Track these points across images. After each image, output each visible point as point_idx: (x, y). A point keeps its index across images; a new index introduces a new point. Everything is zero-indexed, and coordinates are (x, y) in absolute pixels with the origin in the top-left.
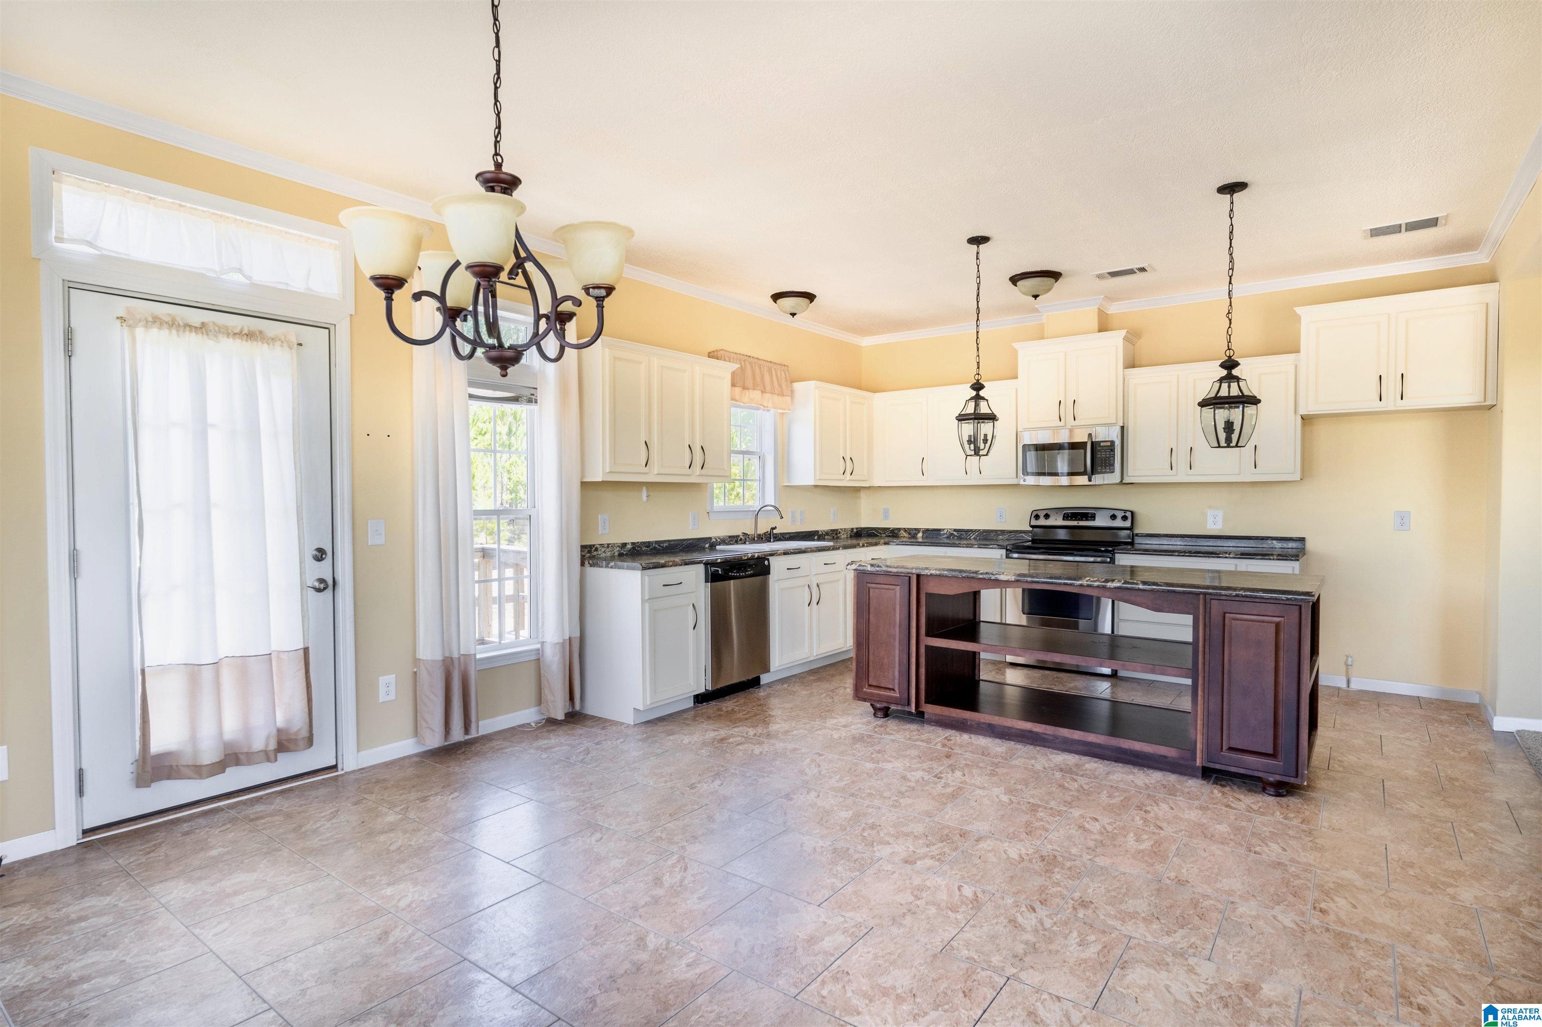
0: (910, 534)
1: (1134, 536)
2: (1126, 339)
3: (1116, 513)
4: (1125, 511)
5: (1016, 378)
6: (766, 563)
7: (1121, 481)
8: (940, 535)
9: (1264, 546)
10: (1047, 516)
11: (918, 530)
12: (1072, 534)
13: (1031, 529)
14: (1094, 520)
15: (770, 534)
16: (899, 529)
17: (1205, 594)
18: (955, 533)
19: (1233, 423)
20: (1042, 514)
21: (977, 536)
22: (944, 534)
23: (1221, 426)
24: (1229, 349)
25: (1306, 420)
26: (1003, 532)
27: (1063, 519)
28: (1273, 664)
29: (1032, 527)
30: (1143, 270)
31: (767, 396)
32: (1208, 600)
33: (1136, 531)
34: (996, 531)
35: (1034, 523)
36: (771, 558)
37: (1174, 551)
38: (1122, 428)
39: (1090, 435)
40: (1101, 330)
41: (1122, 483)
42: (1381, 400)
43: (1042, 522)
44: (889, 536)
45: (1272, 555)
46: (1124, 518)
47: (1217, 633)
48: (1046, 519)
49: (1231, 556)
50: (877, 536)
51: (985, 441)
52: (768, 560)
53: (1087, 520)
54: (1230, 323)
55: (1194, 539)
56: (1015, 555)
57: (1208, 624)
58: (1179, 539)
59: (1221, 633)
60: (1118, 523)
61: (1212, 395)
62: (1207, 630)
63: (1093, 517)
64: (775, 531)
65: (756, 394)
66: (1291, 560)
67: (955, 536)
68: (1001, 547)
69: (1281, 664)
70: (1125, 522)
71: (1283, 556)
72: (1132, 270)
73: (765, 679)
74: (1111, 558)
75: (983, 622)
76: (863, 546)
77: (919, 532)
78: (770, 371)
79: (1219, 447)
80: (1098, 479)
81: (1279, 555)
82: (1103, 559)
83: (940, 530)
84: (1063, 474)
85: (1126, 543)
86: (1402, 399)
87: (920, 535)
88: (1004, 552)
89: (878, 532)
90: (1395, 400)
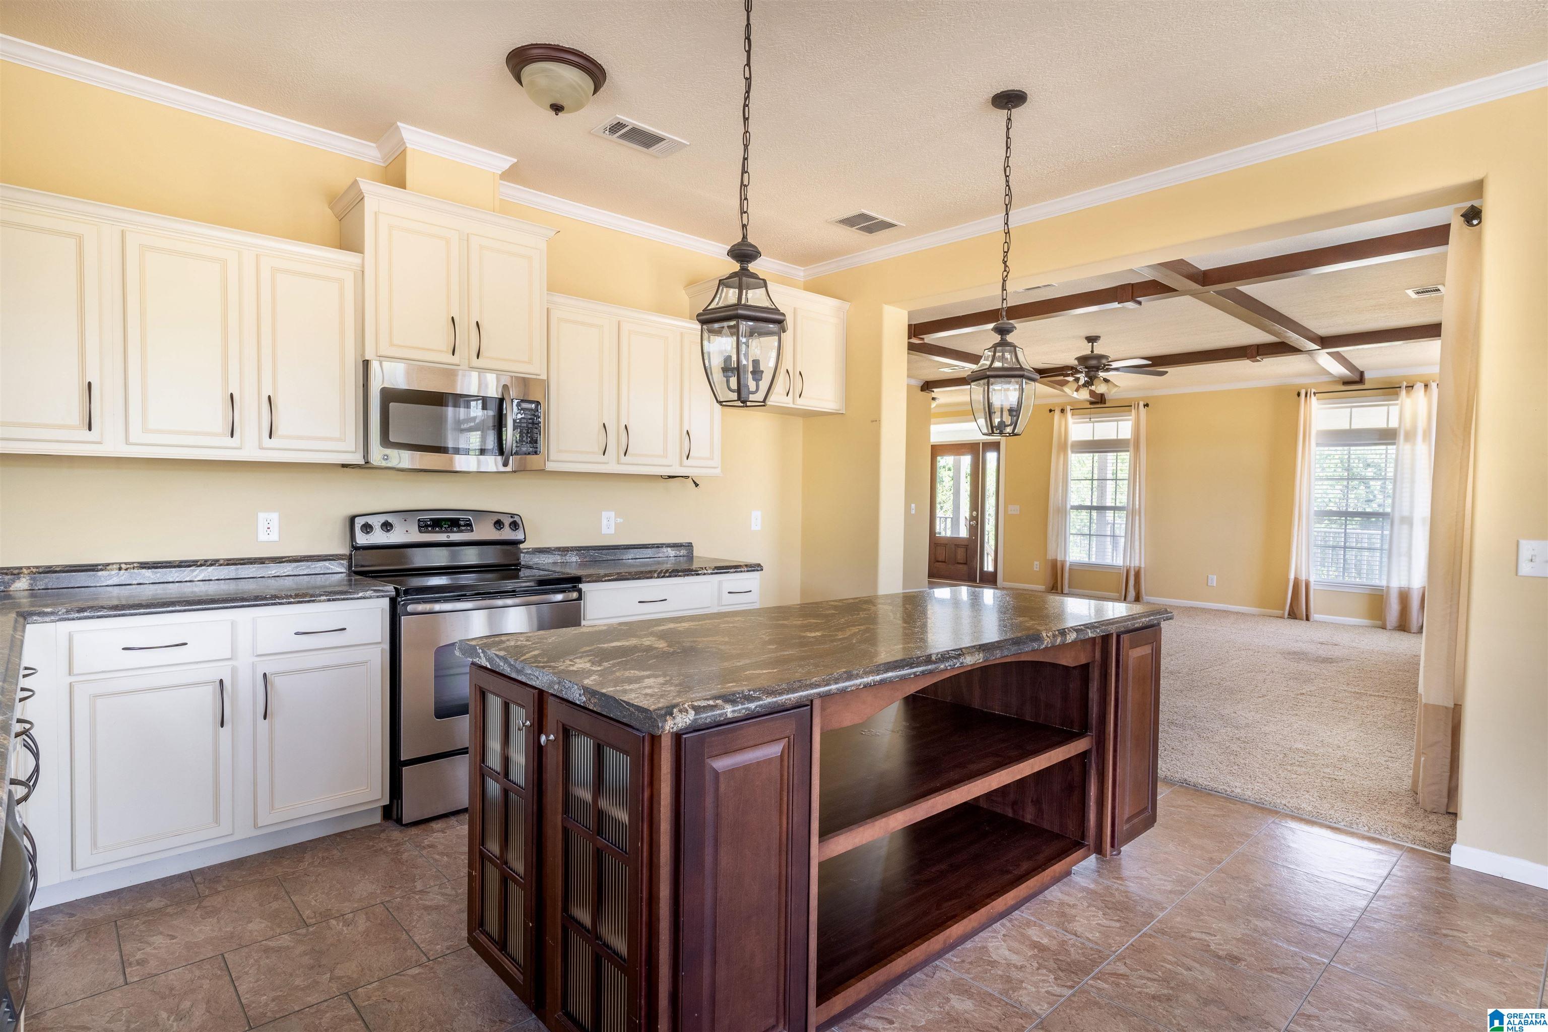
51: (757, 373)
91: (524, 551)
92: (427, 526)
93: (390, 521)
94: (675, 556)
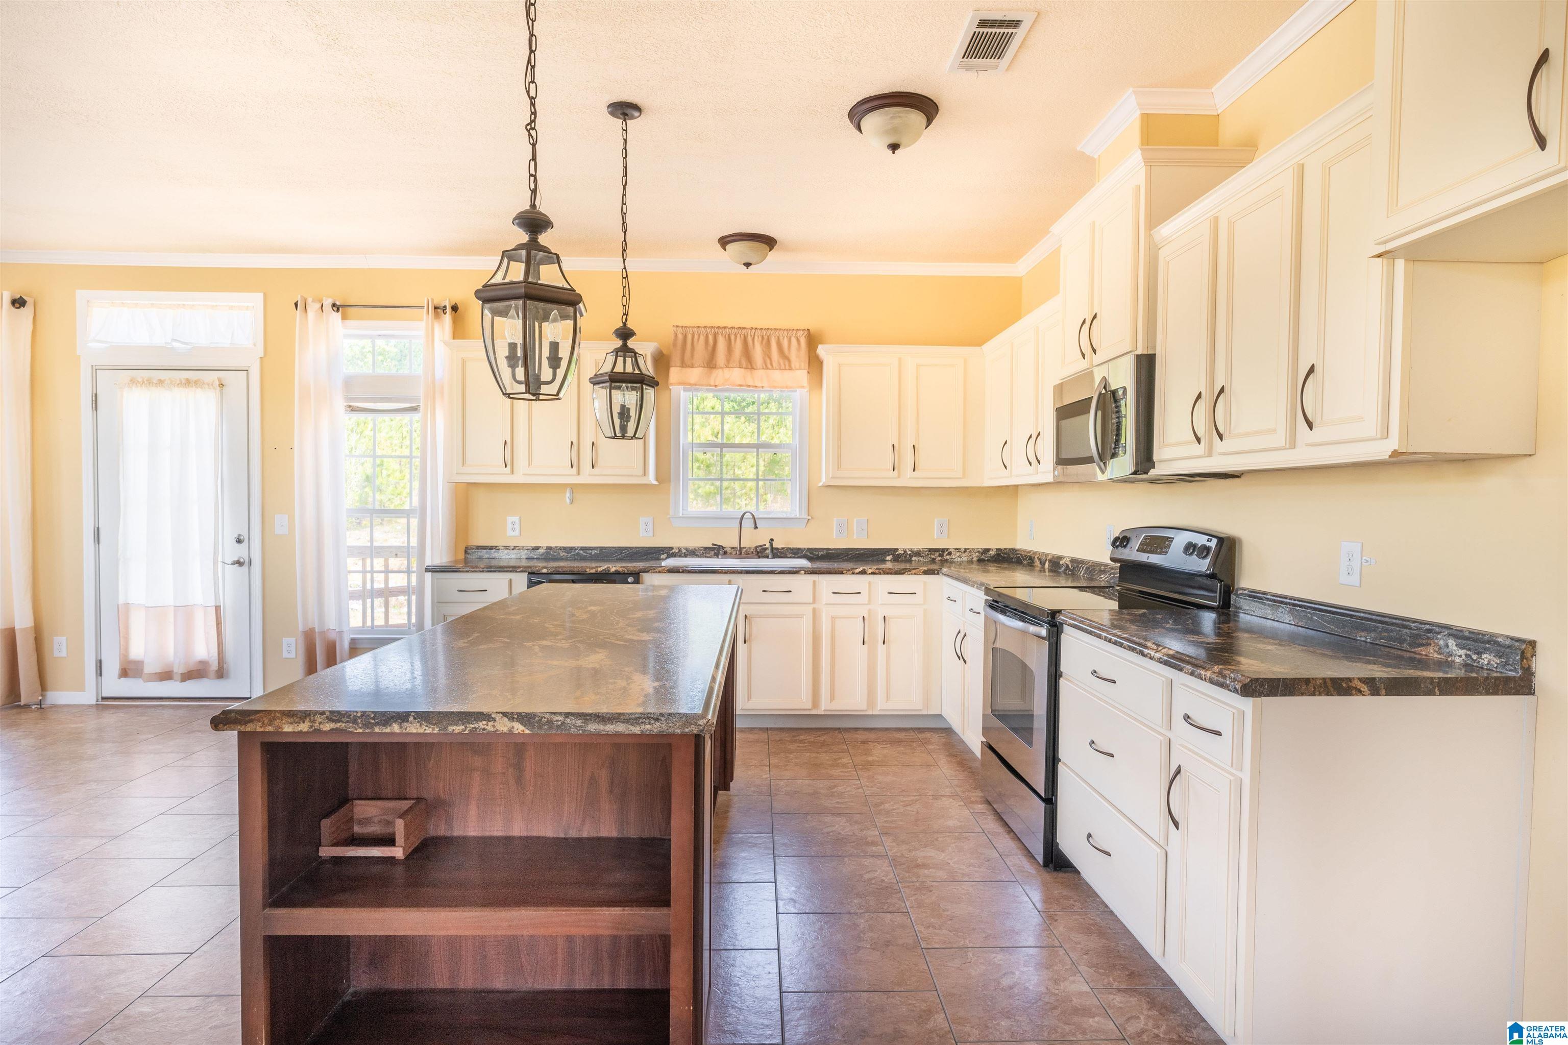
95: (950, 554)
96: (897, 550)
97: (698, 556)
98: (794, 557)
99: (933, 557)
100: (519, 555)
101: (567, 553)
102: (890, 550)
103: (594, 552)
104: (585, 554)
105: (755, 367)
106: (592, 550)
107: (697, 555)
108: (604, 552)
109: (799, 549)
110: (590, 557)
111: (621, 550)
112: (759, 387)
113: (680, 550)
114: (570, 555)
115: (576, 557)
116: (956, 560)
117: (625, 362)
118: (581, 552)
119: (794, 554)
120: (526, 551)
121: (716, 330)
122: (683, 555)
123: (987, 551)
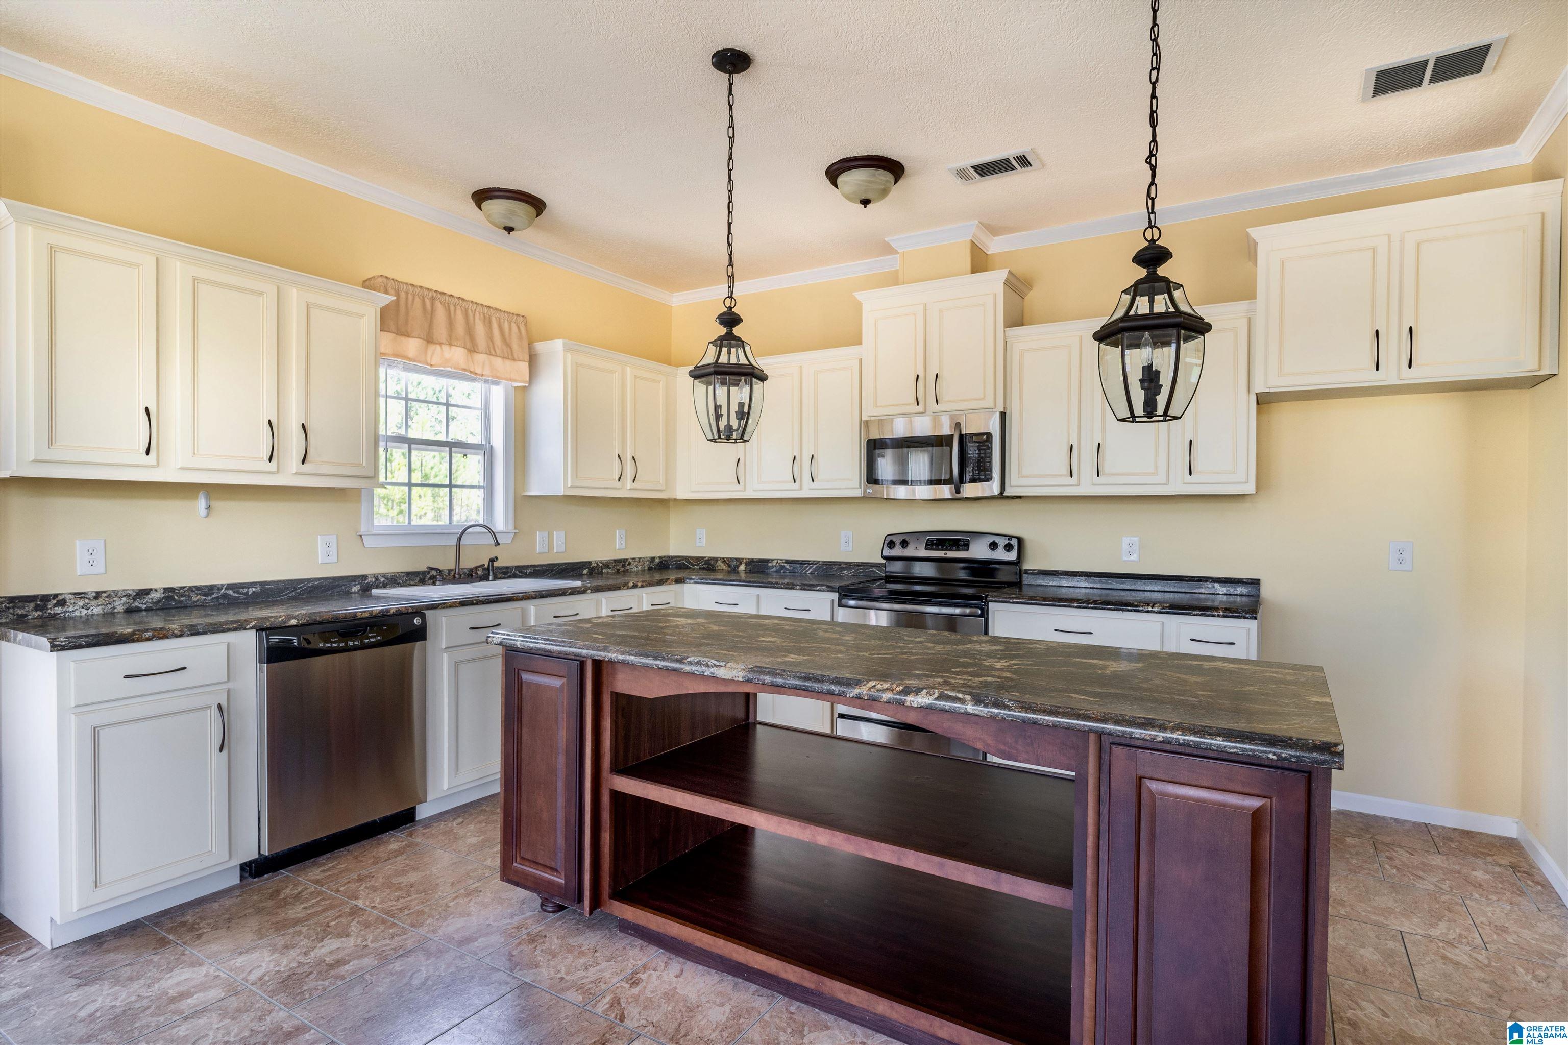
0: (729, 566)
1: (1021, 573)
2: (1007, 283)
3: (998, 540)
4: (1010, 537)
5: (861, 344)
6: (417, 621)
7: (1002, 493)
8: (768, 568)
9: (1202, 591)
10: (904, 544)
11: (739, 561)
12: (939, 570)
13: (884, 561)
14: (967, 550)
15: (488, 569)
16: (716, 559)
17: (1100, 734)
18: (787, 566)
19: (1158, 373)
20: (898, 540)
21: (815, 570)
22: (773, 567)
23: (1135, 376)
24: (1151, 227)
25: (1264, 401)
26: (849, 565)
27: (926, 549)
28: (1246, 905)
29: (887, 558)
30: (1024, 161)
31: (480, 358)
32: (1106, 745)
33: (1026, 566)
34: (839, 563)
35: (888, 552)
36: (428, 613)
37: (1073, 600)
38: (1003, 415)
39: (958, 425)
40: (974, 270)
41: (1001, 496)
42: (1377, 369)
43: (897, 551)
44: (704, 569)
45: (1216, 609)
46: (1008, 547)
47: (1124, 819)
48: (903, 547)
49: (1156, 609)
50: (688, 568)
52: (423, 617)
53: (958, 550)
54: (1154, 175)
55: (1104, 580)
56: (852, 603)
57: (1104, 797)
58: (1083, 578)
59: (1132, 820)
60: (1001, 555)
61: (1120, 313)
62: (1105, 811)
63: (966, 546)
64: (496, 564)
65: (457, 354)
66: (1245, 618)
67: (787, 569)
68: (831, 589)
69: (1265, 905)
70: (1009, 554)
71: (1232, 612)
72: (1007, 161)
73: (423, 812)
74: (982, 609)
75: (760, 723)
76: (635, 586)
77: (741, 563)
78: (488, 322)
79: (1133, 418)
80: (970, 490)
81: (1226, 610)
82: (974, 610)
83: (767, 561)
84: (920, 483)
85: (1011, 584)
86: (1410, 366)
87: (742, 567)
88: (835, 596)
89: (690, 563)
90: (1399, 370)
91: (1029, 572)
92: (932, 544)
93: (907, 539)
94: (1226, 595)
95: (629, 564)
96: (590, 563)
97: (400, 585)
98: (504, 578)
99: (618, 568)
100: (109, 607)
101: (205, 595)
102: (586, 562)
103: (251, 591)
104: (236, 595)
105: (476, 350)
106: (248, 588)
107: (398, 584)
108: (268, 589)
109: (507, 568)
110: (244, 599)
111: (292, 585)
112: (479, 375)
113: (377, 579)
114: (209, 598)
115: (221, 601)
116: (634, 569)
117: (729, 353)
118: (231, 592)
119: (505, 573)
120: (124, 599)
121: (434, 294)
122: (381, 585)
123: (653, 559)
